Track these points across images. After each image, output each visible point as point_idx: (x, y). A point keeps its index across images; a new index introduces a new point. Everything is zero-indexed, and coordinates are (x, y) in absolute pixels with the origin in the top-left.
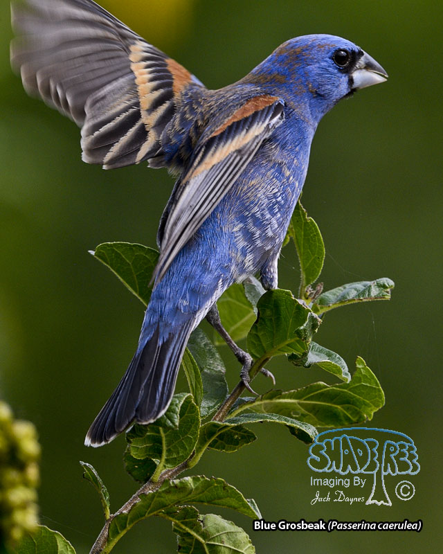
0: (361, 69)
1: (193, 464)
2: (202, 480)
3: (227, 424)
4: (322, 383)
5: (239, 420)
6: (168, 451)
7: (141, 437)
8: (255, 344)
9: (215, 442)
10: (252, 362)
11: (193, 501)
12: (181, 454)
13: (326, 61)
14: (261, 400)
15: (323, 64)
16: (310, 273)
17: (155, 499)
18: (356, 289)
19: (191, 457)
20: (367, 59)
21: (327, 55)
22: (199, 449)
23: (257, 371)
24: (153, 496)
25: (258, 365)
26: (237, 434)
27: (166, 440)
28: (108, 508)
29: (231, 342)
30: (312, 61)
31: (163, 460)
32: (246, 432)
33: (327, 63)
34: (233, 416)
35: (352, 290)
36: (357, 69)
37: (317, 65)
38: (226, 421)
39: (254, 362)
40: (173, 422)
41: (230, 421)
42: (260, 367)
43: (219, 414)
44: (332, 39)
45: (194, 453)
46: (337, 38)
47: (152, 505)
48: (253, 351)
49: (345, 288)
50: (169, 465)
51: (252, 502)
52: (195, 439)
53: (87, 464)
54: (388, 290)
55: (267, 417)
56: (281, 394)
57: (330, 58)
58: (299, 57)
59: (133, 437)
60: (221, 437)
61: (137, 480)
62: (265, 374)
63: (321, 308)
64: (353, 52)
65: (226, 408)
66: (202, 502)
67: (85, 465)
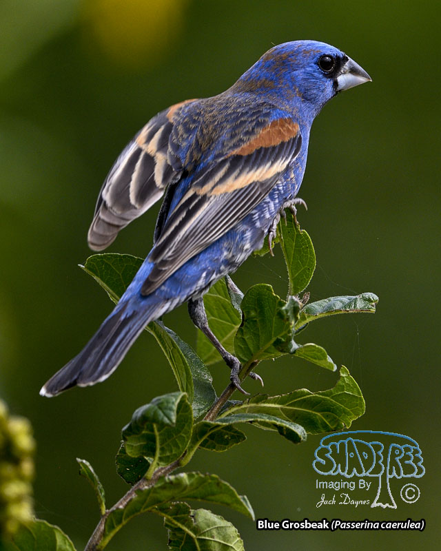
0: (345, 73)
1: (185, 462)
2: (196, 476)
3: (219, 423)
4: (306, 390)
5: (230, 420)
6: (162, 449)
7: (137, 434)
8: (241, 348)
9: (206, 441)
10: (240, 366)
11: (187, 497)
12: (174, 452)
13: (311, 66)
14: (248, 403)
15: (309, 69)
16: (298, 282)
17: (151, 495)
18: (341, 302)
19: (183, 456)
20: (352, 64)
21: (313, 61)
22: (191, 448)
23: (246, 374)
24: (149, 491)
25: (246, 368)
26: (227, 434)
27: (160, 439)
28: (104, 504)
29: (219, 346)
30: (298, 67)
31: (157, 458)
32: (236, 432)
33: (313, 68)
34: (223, 416)
35: (338, 302)
36: (342, 73)
37: (303, 70)
38: (217, 421)
39: (242, 365)
40: (170, 419)
41: (221, 421)
42: (248, 371)
43: (209, 415)
44: (317, 45)
45: (186, 452)
46: (322, 44)
47: (147, 501)
48: (241, 355)
49: (330, 300)
50: (162, 463)
51: (244, 499)
52: (188, 438)
53: (84, 461)
54: (373, 304)
55: (257, 417)
56: (267, 399)
57: (315, 64)
58: (285, 63)
59: (129, 435)
60: (212, 437)
61: (129, 483)
62: (254, 378)
63: (309, 317)
64: (338, 58)
65: (216, 409)
66: (196, 498)
67: (82, 462)
